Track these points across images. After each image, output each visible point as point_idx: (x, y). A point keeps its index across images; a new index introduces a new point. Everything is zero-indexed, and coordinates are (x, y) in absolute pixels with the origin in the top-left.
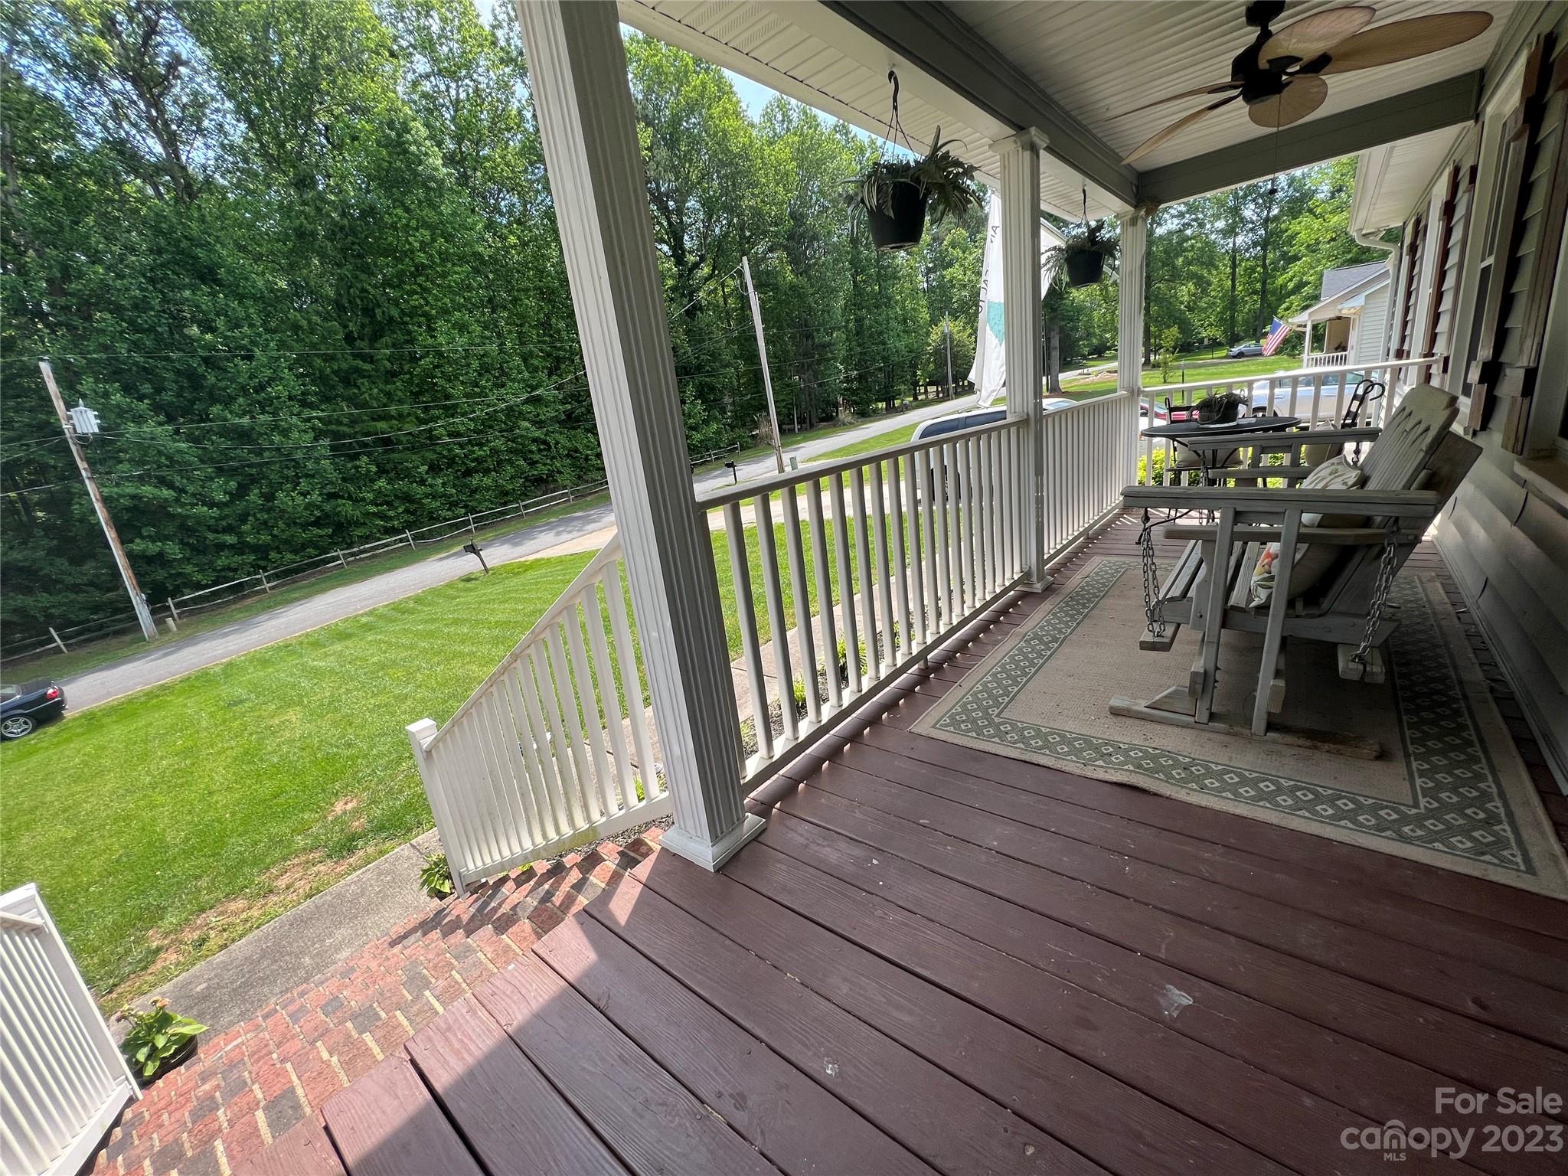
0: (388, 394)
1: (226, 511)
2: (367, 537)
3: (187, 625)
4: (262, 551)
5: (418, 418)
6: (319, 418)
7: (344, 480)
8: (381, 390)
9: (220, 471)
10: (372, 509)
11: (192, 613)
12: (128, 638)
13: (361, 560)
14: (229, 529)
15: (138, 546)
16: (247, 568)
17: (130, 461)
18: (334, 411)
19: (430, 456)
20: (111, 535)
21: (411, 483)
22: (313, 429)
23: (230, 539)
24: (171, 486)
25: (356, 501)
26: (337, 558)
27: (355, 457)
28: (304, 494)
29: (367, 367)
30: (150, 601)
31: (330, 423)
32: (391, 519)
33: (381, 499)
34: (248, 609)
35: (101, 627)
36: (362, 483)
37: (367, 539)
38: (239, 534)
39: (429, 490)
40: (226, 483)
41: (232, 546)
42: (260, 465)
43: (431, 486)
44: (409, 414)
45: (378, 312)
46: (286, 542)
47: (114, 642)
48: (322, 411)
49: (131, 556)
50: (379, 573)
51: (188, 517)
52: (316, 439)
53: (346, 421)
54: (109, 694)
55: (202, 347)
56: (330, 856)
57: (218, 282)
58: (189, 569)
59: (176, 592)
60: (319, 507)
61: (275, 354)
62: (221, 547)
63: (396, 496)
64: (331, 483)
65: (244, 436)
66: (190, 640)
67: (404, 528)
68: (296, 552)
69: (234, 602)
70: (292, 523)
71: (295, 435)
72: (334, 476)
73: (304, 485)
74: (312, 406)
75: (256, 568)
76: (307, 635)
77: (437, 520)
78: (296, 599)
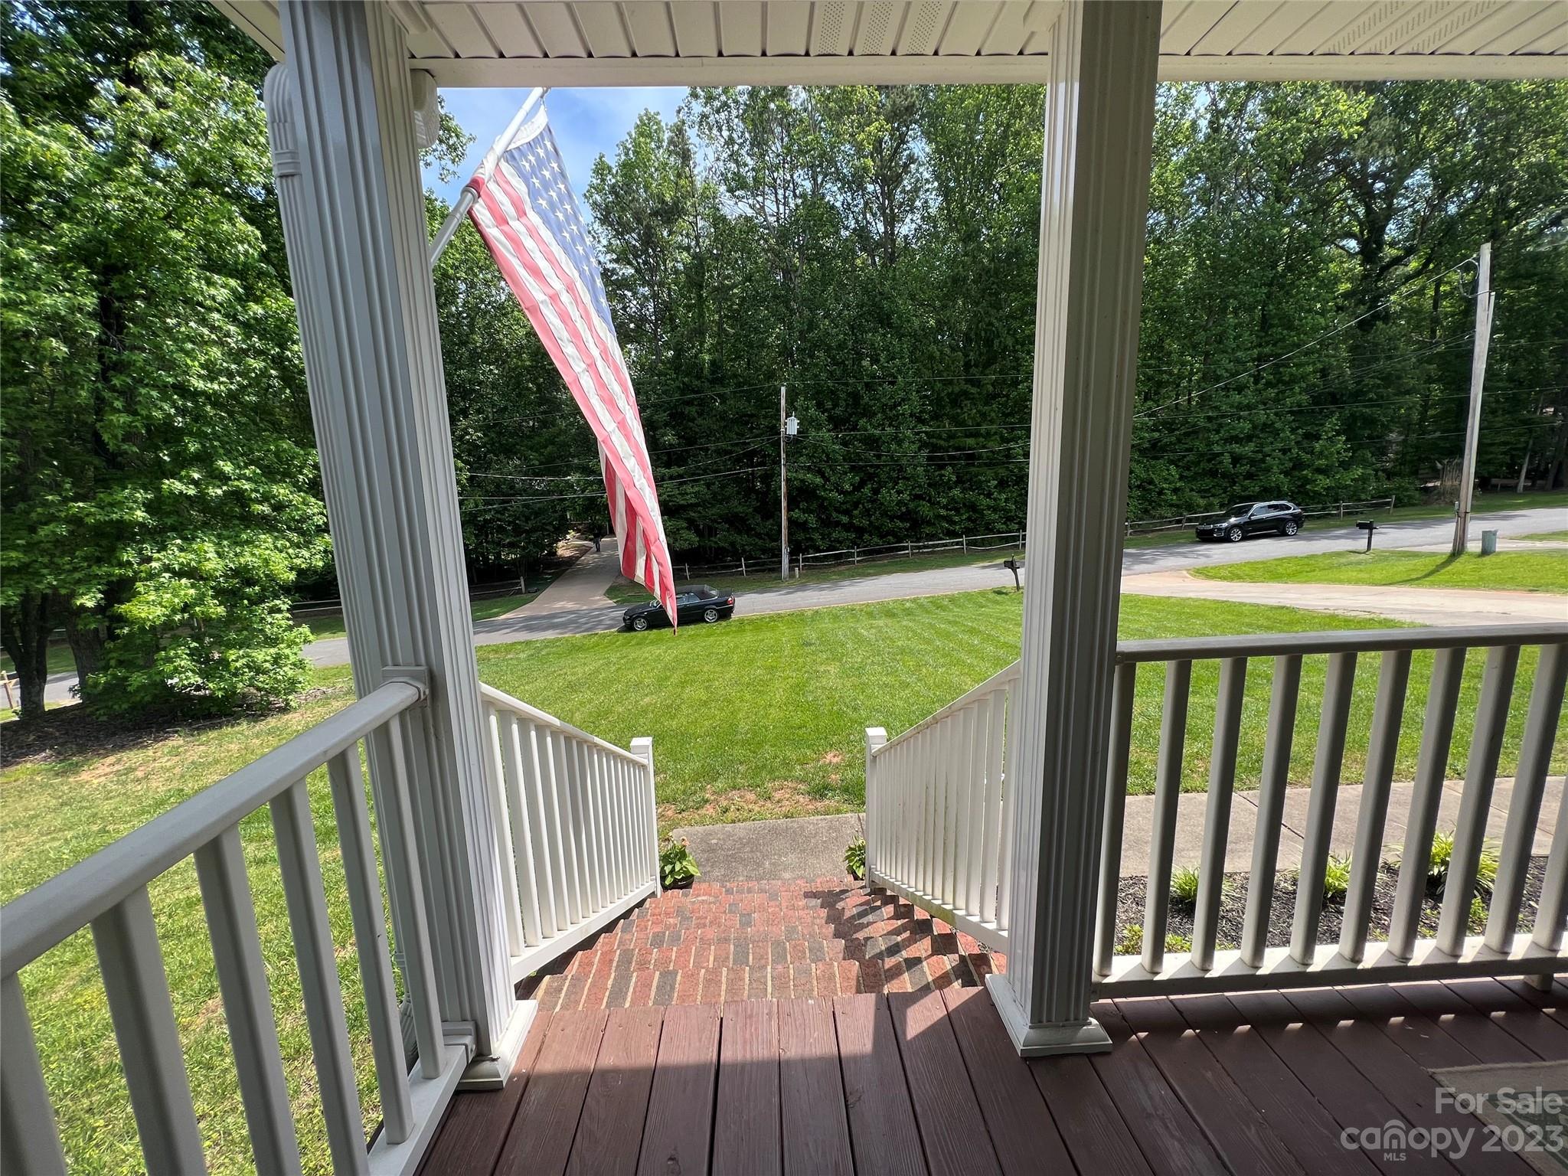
0: (983, 415)
1: (849, 498)
2: (933, 535)
3: (805, 575)
4: (860, 531)
5: (1002, 437)
6: (925, 432)
7: (930, 485)
8: (979, 411)
9: (853, 469)
10: (943, 512)
11: (810, 567)
12: (774, 575)
13: (923, 553)
14: (847, 512)
15: (796, 514)
16: (848, 543)
17: (807, 455)
18: (939, 427)
19: (1002, 472)
20: (784, 504)
21: (979, 494)
22: (920, 441)
23: (845, 519)
24: (823, 476)
25: (932, 503)
26: (906, 548)
27: (942, 467)
28: (899, 492)
29: (974, 390)
30: (791, 554)
31: (933, 437)
32: (955, 523)
33: (954, 506)
34: (840, 573)
35: (764, 564)
36: (941, 489)
37: (931, 537)
38: (851, 517)
39: (992, 503)
40: (853, 477)
41: (844, 525)
42: (878, 467)
43: (995, 499)
44: (995, 433)
45: (996, 342)
46: (877, 528)
47: (767, 575)
48: (931, 426)
49: (790, 520)
50: (932, 567)
51: (826, 499)
52: (920, 449)
53: (944, 435)
54: (754, 611)
55: (867, 375)
56: (809, 793)
57: (890, 325)
58: (816, 536)
59: (805, 551)
60: (906, 504)
61: (911, 380)
62: (838, 524)
63: (964, 504)
64: (920, 486)
65: (872, 442)
66: (803, 587)
67: (963, 533)
68: (881, 537)
69: (834, 566)
70: (884, 514)
71: (906, 444)
72: (923, 480)
73: (901, 485)
74: (923, 422)
75: (854, 544)
76: (868, 605)
77: (991, 531)
78: (869, 575)
